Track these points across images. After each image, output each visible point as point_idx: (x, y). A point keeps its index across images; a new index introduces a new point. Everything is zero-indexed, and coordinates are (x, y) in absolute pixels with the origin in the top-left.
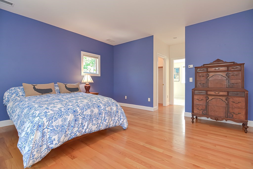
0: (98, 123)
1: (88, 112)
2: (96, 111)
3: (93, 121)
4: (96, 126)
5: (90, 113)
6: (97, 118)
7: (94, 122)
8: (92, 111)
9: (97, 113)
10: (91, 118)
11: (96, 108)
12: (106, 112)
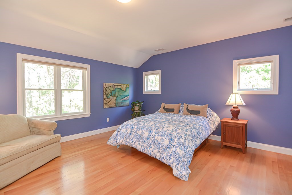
0: (143, 146)
1: (139, 132)
2: (146, 134)
3: (140, 141)
4: (141, 147)
5: (140, 134)
6: (144, 142)
7: (140, 143)
8: (143, 133)
9: (146, 136)
10: (139, 138)
11: (147, 132)
12: (154, 140)
